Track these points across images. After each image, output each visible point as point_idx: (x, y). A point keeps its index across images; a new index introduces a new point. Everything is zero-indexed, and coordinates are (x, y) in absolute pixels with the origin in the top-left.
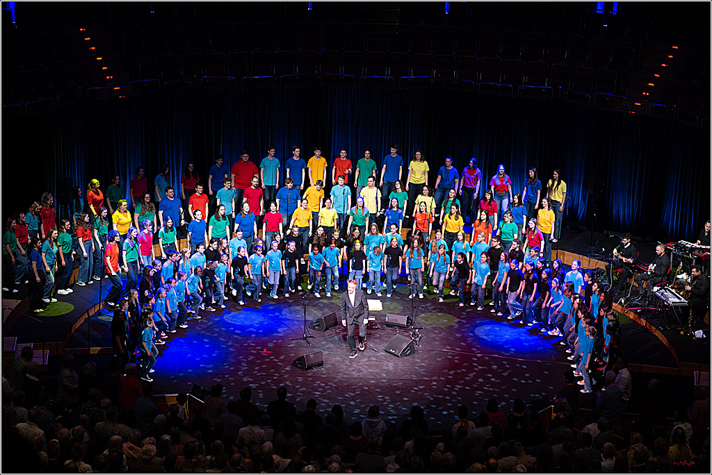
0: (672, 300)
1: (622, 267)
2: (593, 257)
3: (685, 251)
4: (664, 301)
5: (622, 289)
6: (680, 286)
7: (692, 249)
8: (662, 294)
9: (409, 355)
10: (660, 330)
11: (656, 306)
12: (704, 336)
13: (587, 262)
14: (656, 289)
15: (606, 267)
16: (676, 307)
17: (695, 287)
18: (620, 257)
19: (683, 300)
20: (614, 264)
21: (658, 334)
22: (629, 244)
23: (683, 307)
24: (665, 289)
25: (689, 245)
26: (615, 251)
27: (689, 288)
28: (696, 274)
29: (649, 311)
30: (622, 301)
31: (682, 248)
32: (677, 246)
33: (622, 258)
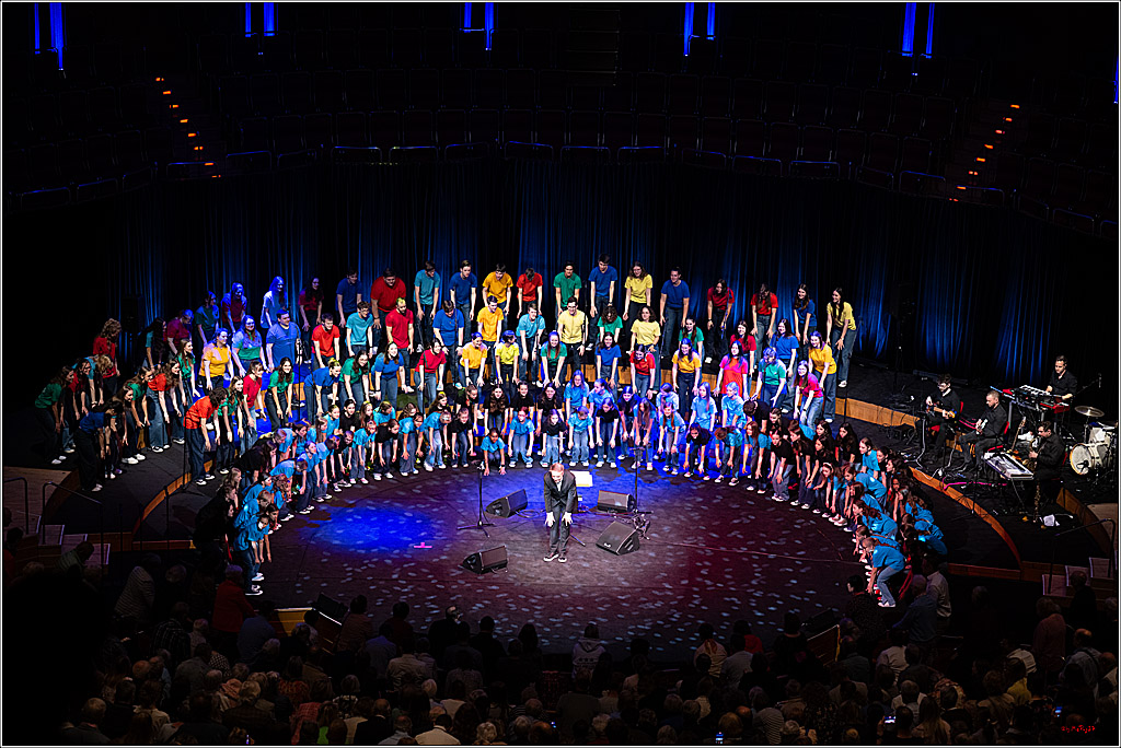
0: (1012, 471)
1: (939, 424)
2: (898, 409)
3: (1030, 400)
4: (999, 473)
5: (939, 456)
6: (1022, 452)
7: (1040, 398)
8: (997, 463)
9: (631, 551)
10: (993, 515)
11: (987, 480)
12: (1057, 524)
13: (889, 417)
14: (987, 455)
15: (916, 424)
16: (1017, 482)
17: (1043, 454)
18: (936, 409)
19: (1027, 471)
20: (928, 419)
21: (990, 520)
22: (949, 390)
23: (1025, 482)
24: (1001, 456)
25: (1035, 391)
26: (929, 399)
27: (1034, 455)
28: (1044, 434)
29: (979, 488)
30: (940, 473)
31: (1024, 396)
32: (1018, 394)
33: (939, 410)
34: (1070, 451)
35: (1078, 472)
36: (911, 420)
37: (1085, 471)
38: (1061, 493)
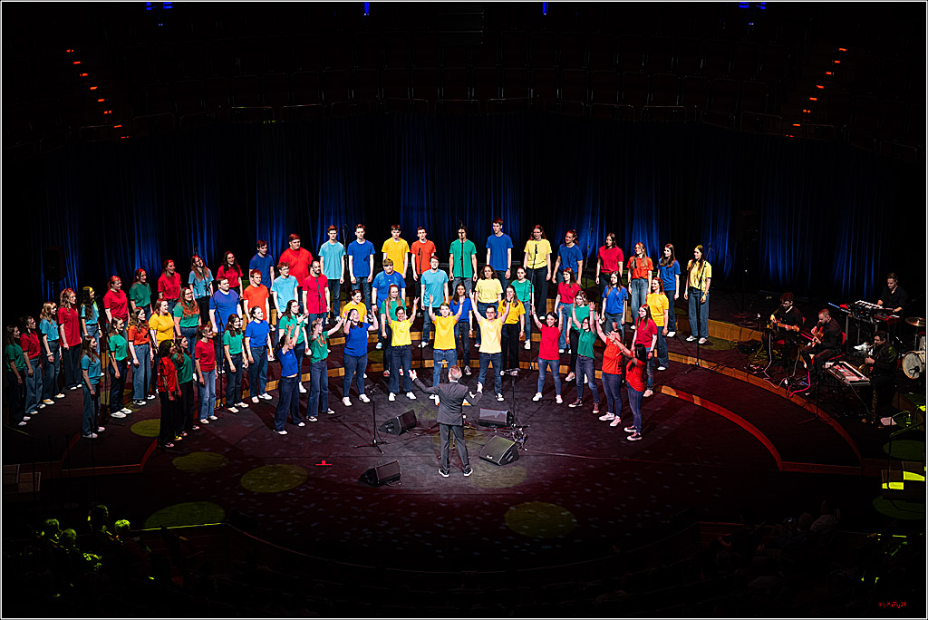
0: (850, 378)
1: (784, 337)
2: (747, 325)
3: (864, 314)
4: (838, 381)
5: (785, 366)
7: (873, 311)
8: (836, 371)
9: (511, 461)
10: (835, 418)
11: (829, 386)
12: (894, 424)
13: (738, 333)
15: (763, 339)
16: (856, 388)
17: (878, 360)
18: (779, 324)
19: (863, 378)
20: (773, 334)
21: (832, 423)
22: (792, 307)
23: (864, 388)
24: (840, 365)
25: (869, 306)
26: (773, 316)
27: (870, 361)
28: (880, 343)
29: (821, 394)
30: (786, 382)
31: (860, 310)
32: (854, 308)
33: (782, 325)
34: (902, 358)
35: (911, 376)
36: (757, 336)
37: (917, 376)
38: (896, 397)
